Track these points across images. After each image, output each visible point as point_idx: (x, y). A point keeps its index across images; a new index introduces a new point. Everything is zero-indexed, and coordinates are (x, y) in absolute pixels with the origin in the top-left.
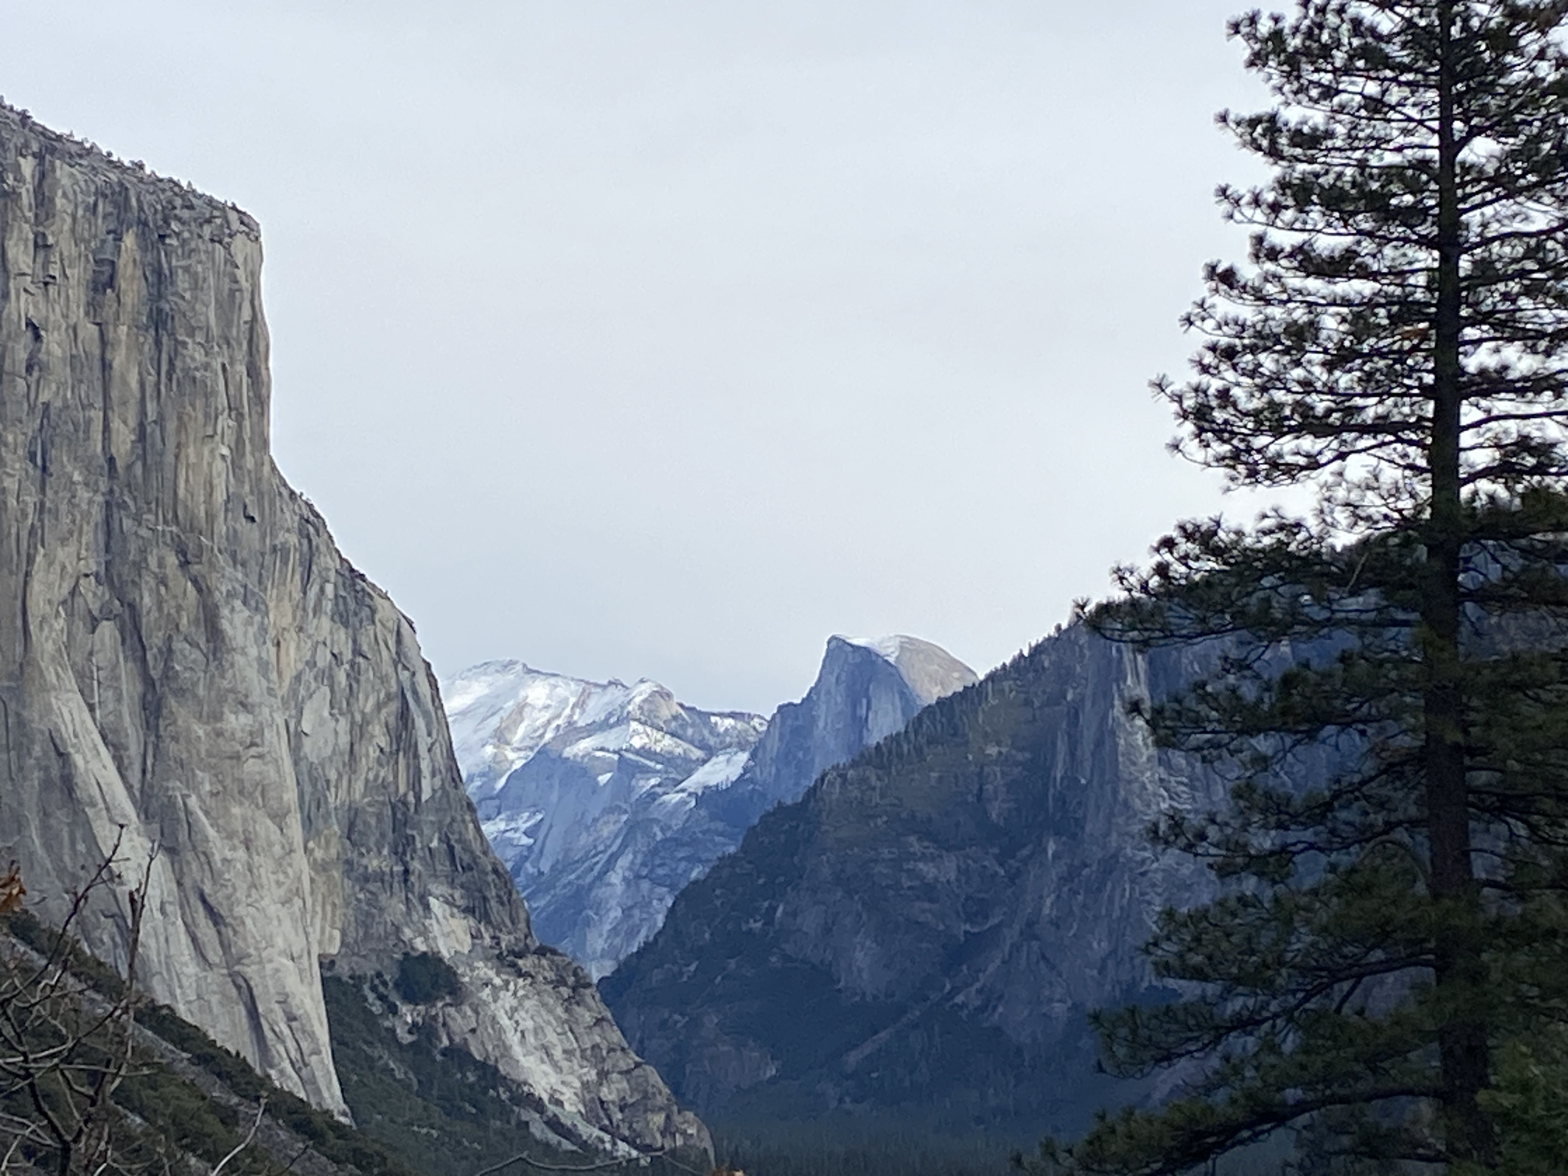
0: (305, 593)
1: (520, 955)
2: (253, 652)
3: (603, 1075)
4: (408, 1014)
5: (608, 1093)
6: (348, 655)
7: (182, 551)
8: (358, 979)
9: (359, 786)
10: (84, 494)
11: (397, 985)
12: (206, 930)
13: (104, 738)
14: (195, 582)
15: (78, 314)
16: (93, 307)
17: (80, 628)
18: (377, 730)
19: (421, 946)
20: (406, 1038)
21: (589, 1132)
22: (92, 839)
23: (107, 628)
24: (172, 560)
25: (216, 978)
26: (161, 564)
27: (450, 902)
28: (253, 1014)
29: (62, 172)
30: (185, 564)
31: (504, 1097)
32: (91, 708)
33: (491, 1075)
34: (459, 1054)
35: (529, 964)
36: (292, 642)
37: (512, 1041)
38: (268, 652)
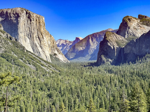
5: (65, 60)
6: (50, 39)
7: (41, 34)
8: (52, 55)
9: (51, 45)
10: (36, 31)
11: (54, 55)
12: (44, 52)
13: (38, 43)
16: (36, 22)
17: (36, 38)
18: (52, 42)
19: (55, 53)
20: (54, 57)
21: (63, 61)
22: (38, 48)
23: (38, 38)
25: (44, 55)
27: (56, 51)
28: (46, 56)
29: (34, 15)
30: (41, 35)
33: (58, 59)
34: (57, 58)
35: (60, 53)
36: (47, 38)
37: (60, 57)
38: (46, 39)
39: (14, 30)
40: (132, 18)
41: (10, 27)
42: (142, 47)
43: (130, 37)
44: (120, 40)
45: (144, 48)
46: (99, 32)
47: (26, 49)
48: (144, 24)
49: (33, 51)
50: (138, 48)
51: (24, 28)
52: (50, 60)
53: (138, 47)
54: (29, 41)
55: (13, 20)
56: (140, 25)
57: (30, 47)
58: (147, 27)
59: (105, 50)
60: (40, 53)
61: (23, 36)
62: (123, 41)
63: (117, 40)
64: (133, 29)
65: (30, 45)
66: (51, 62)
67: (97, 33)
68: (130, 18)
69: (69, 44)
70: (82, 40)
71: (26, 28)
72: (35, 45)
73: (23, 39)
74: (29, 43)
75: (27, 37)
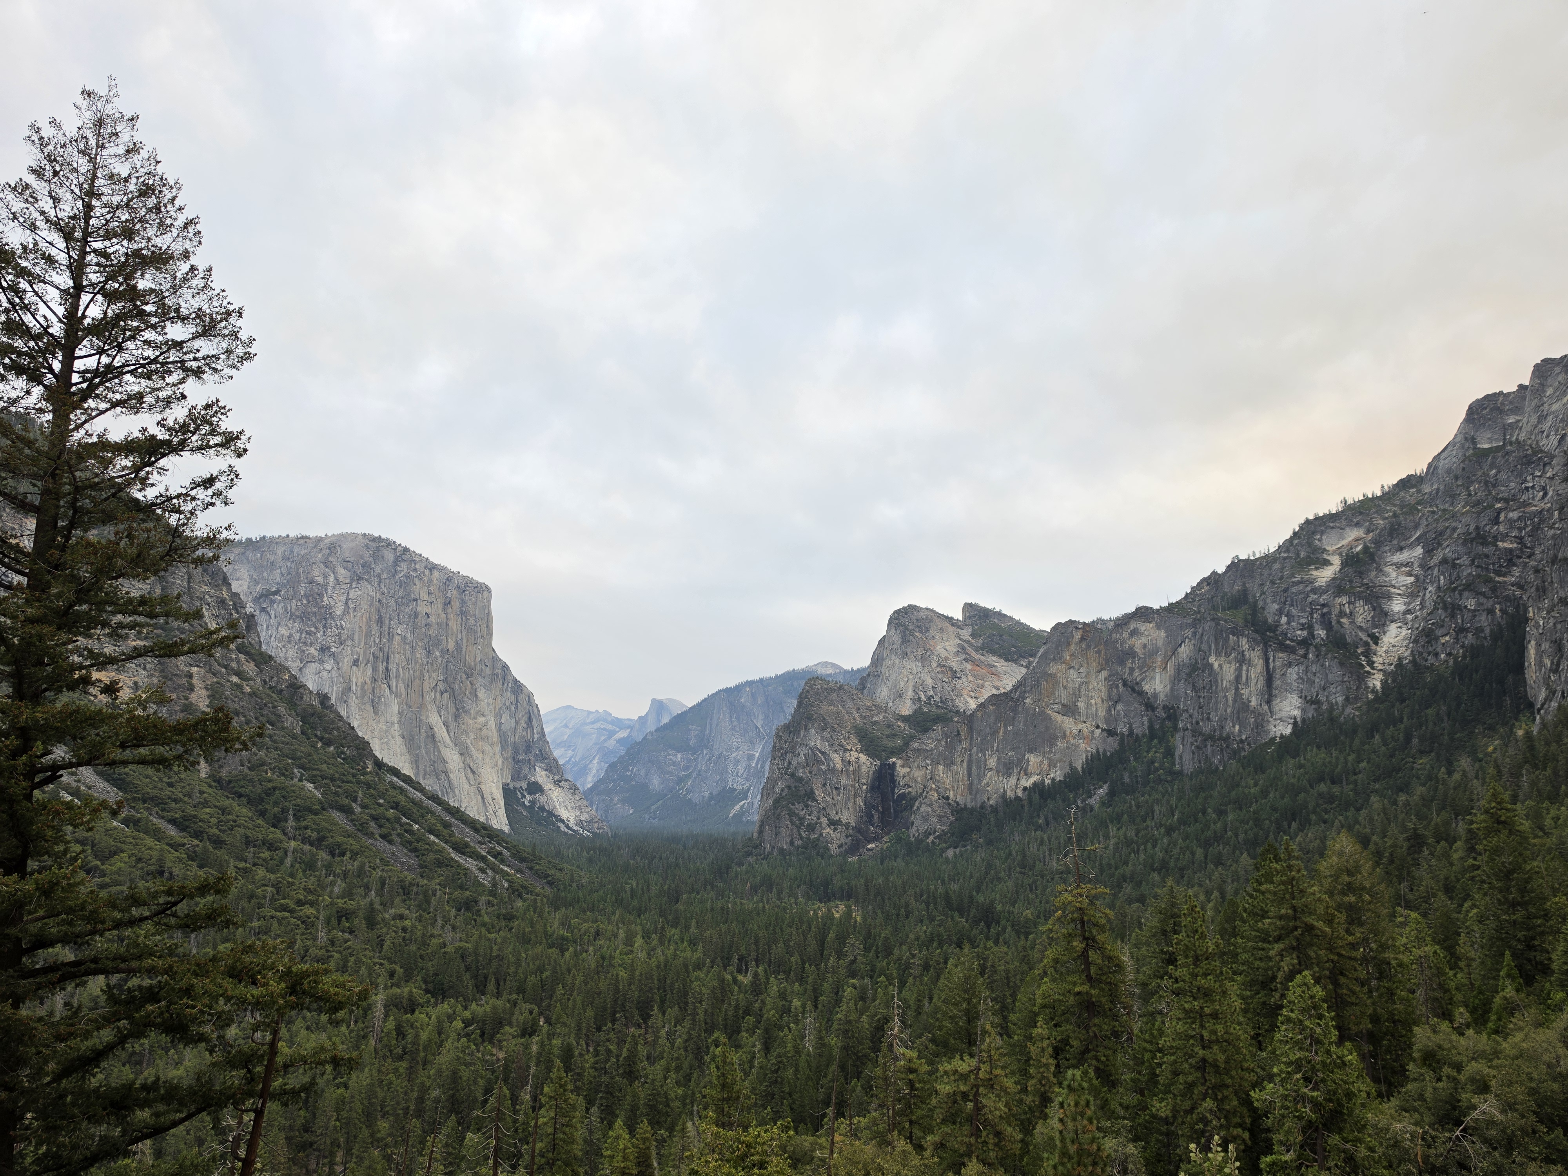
0: (503, 686)
1: (560, 782)
2: (485, 701)
4: (528, 797)
5: (582, 818)
6: (515, 702)
7: (467, 674)
8: (515, 788)
9: (517, 737)
10: (440, 659)
11: (526, 790)
12: (471, 776)
13: (444, 724)
14: (470, 682)
16: (444, 609)
17: (438, 695)
18: (522, 722)
19: (533, 779)
20: (527, 804)
21: (576, 828)
22: (439, 751)
23: (446, 695)
24: (464, 676)
25: (474, 788)
26: (461, 677)
27: (541, 768)
28: (483, 798)
29: (437, 574)
30: (468, 678)
31: (553, 819)
32: (440, 716)
33: (551, 814)
34: (542, 808)
35: (562, 784)
36: (499, 699)
37: (557, 804)
38: (491, 701)
39: (324, 649)
40: (936, 619)
41: (300, 631)
42: (986, 765)
43: (926, 710)
44: (876, 723)
45: (991, 769)
46: (773, 676)
47: (377, 754)
48: (993, 652)
49: (415, 762)
50: (962, 771)
51: (377, 641)
52: (500, 822)
53: (965, 764)
54: (395, 709)
55: (321, 595)
56: (973, 653)
57: (399, 740)
58: (1005, 664)
59: (800, 773)
60: (448, 776)
61: (368, 681)
62: (888, 731)
63: (859, 722)
64: (939, 669)
65: (397, 733)
66: (506, 829)
67: (761, 680)
68: (923, 614)
69: (612, 734)
70: (685, 713)
71: (385, 640)
72: (424, 735)
73: (366, 698)
74: (393, 724)
75: (389, 686)
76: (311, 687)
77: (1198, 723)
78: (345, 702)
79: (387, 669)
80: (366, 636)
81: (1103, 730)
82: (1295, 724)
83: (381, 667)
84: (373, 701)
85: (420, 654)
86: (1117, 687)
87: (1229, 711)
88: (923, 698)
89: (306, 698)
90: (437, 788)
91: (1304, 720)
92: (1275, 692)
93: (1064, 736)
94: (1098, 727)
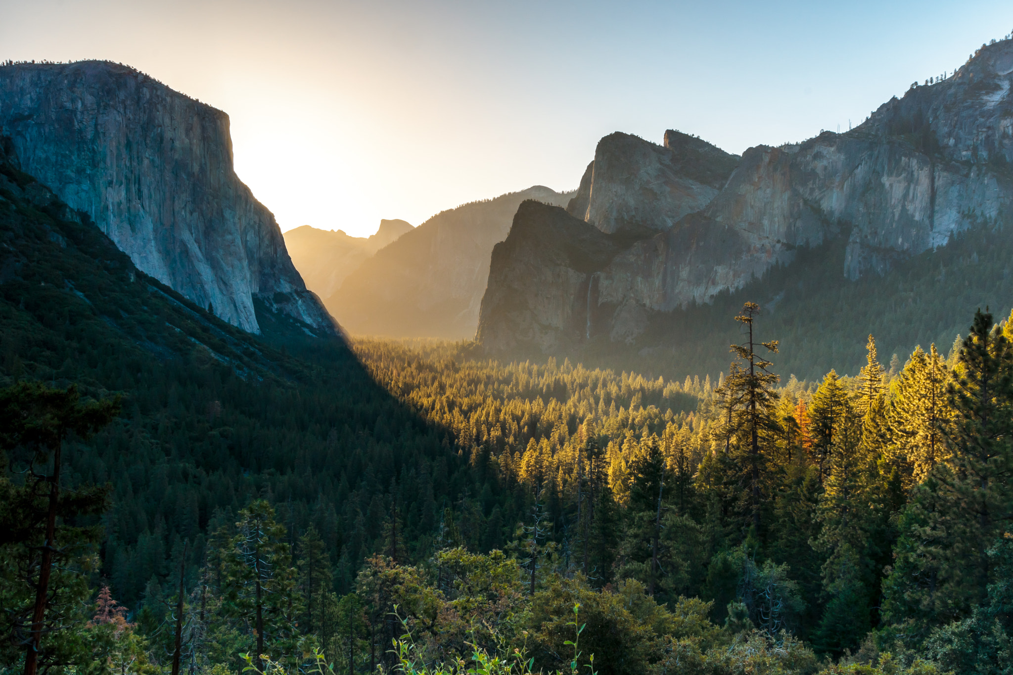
0: (246, 206)
1: (303, 292)
2: (232, 220)
3: (323, 319)
4: (275, 306)
5: (324, 324)
6: (258, 222)
7: (213, 196)
8: (263, 298)
9: (262, 253)
10: (187, 182)
11: (273, 299)
12: (223, 287)
13: (196, 241)
14: (217, 203)
15: (184, 137)
16: (187, 135)
17: (188, 215)
18: (266, 240)
19: (278, 290)
20: (275, 312)
22: (193, 265)
23: (195, 215)
24: (211, 198)
26: (208, 199)
27: (285, 280)
28: (235, 306)
30: (214, 199)
31: (299, 325)
32: (192, 234)
33: (296, 320)
34: (288, 316)
35: (304, 294)
37: (301, 312)
38: (236, 220)
39: (80, 171)
40: (639, 145)
41: (56, 154)
42: (678, 276)
43: (628, 228)
44: (583, 241)
45: (683, 280)
46: (492, 198)
47: (137, 266)
48: (690, 175)
49: (173, 274)
50: (657, 282)
51: (128, 164)
52: (251, 326)
53: (660, 277)
54: (150, 227)
55: (71, 120)
56: (672, 176)
57: (156, 254)
58: (700, 186)
60: (202, 286)
61: (124, 201)
62: (594, 248)
64: (641, 192)
65: (153, 249)
66: (258, 332)
68: (629, 141)
69: (346, 250)
71: (135, 164)
72: (178, 250)
73: (123, 217)
74: (149, 240)
75: (143, 206)
76: (71, 205)
77: (866, 237)
78: (104, 220)
79: (139, 190)
80: (117, 159)
81: (783, 244)
82: (951, 236)
83: (134, 189)
84: (129, 219)
85: (168, 176)
86: (799, 206)
87: (894, 226)
88: (626, 217)
89: (69, 215)
90: (194, 297)
91: (959, 233)
92: (937, 208)
93: (749, 250)
94: (779, 242)
